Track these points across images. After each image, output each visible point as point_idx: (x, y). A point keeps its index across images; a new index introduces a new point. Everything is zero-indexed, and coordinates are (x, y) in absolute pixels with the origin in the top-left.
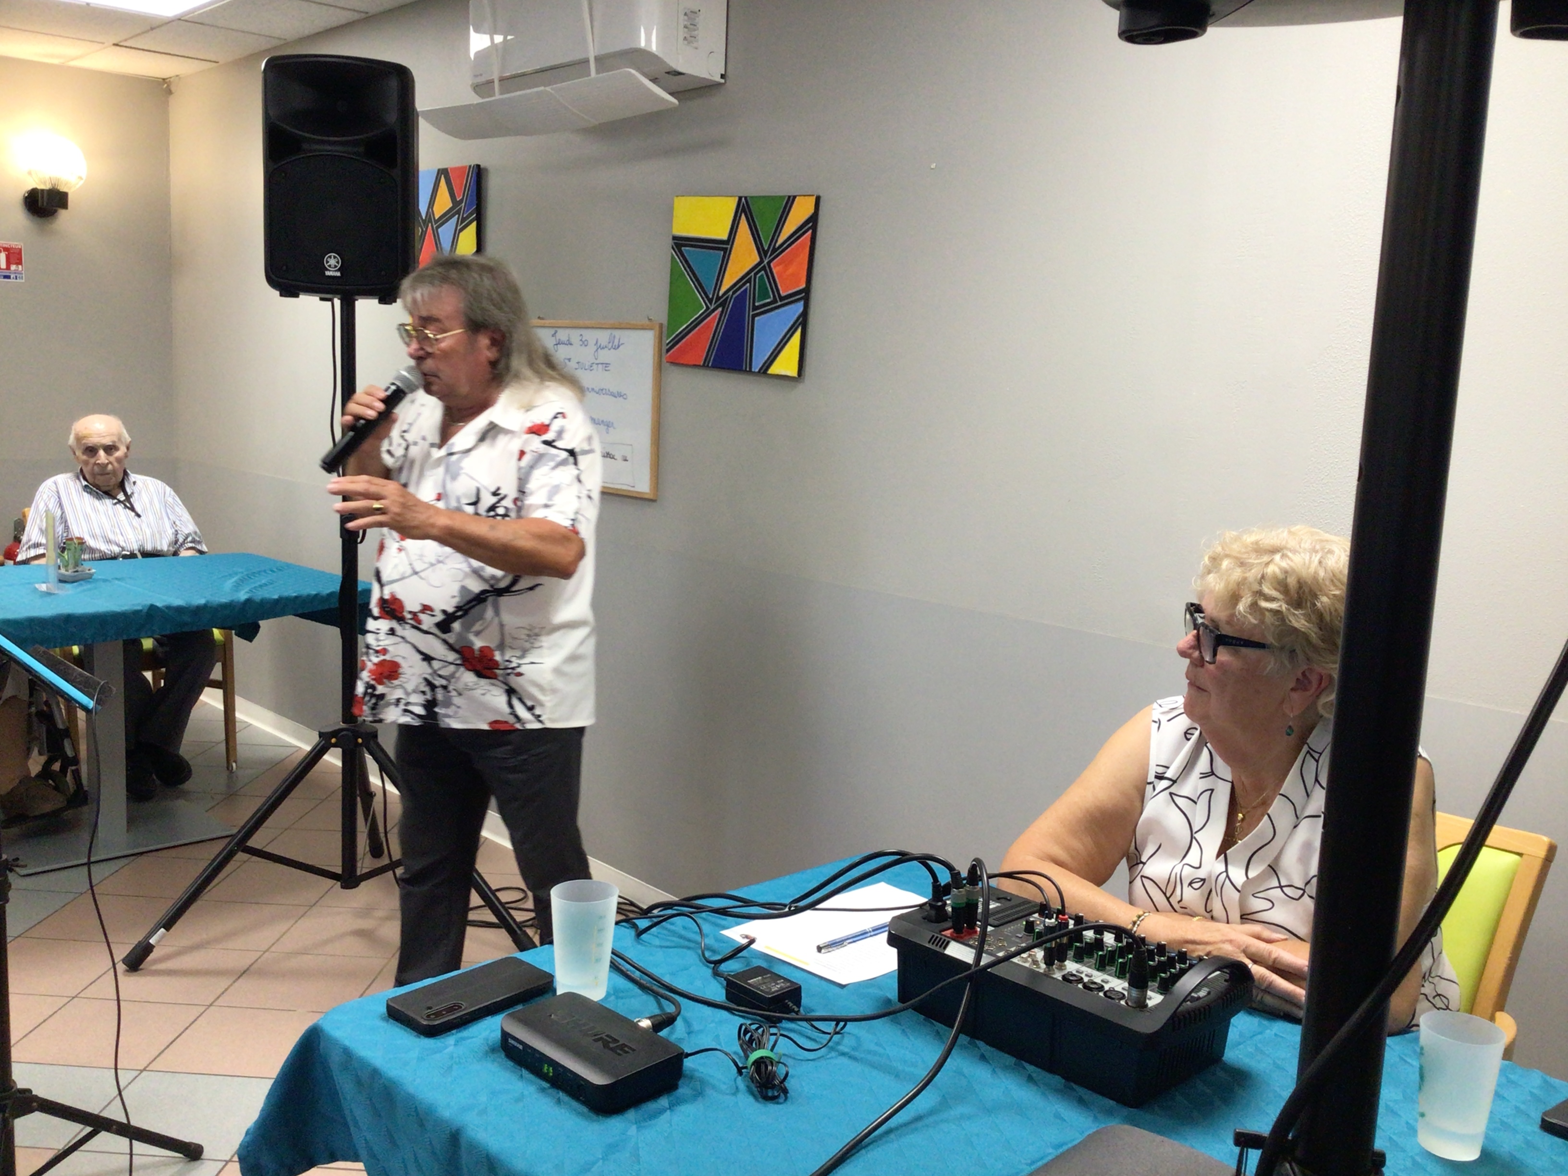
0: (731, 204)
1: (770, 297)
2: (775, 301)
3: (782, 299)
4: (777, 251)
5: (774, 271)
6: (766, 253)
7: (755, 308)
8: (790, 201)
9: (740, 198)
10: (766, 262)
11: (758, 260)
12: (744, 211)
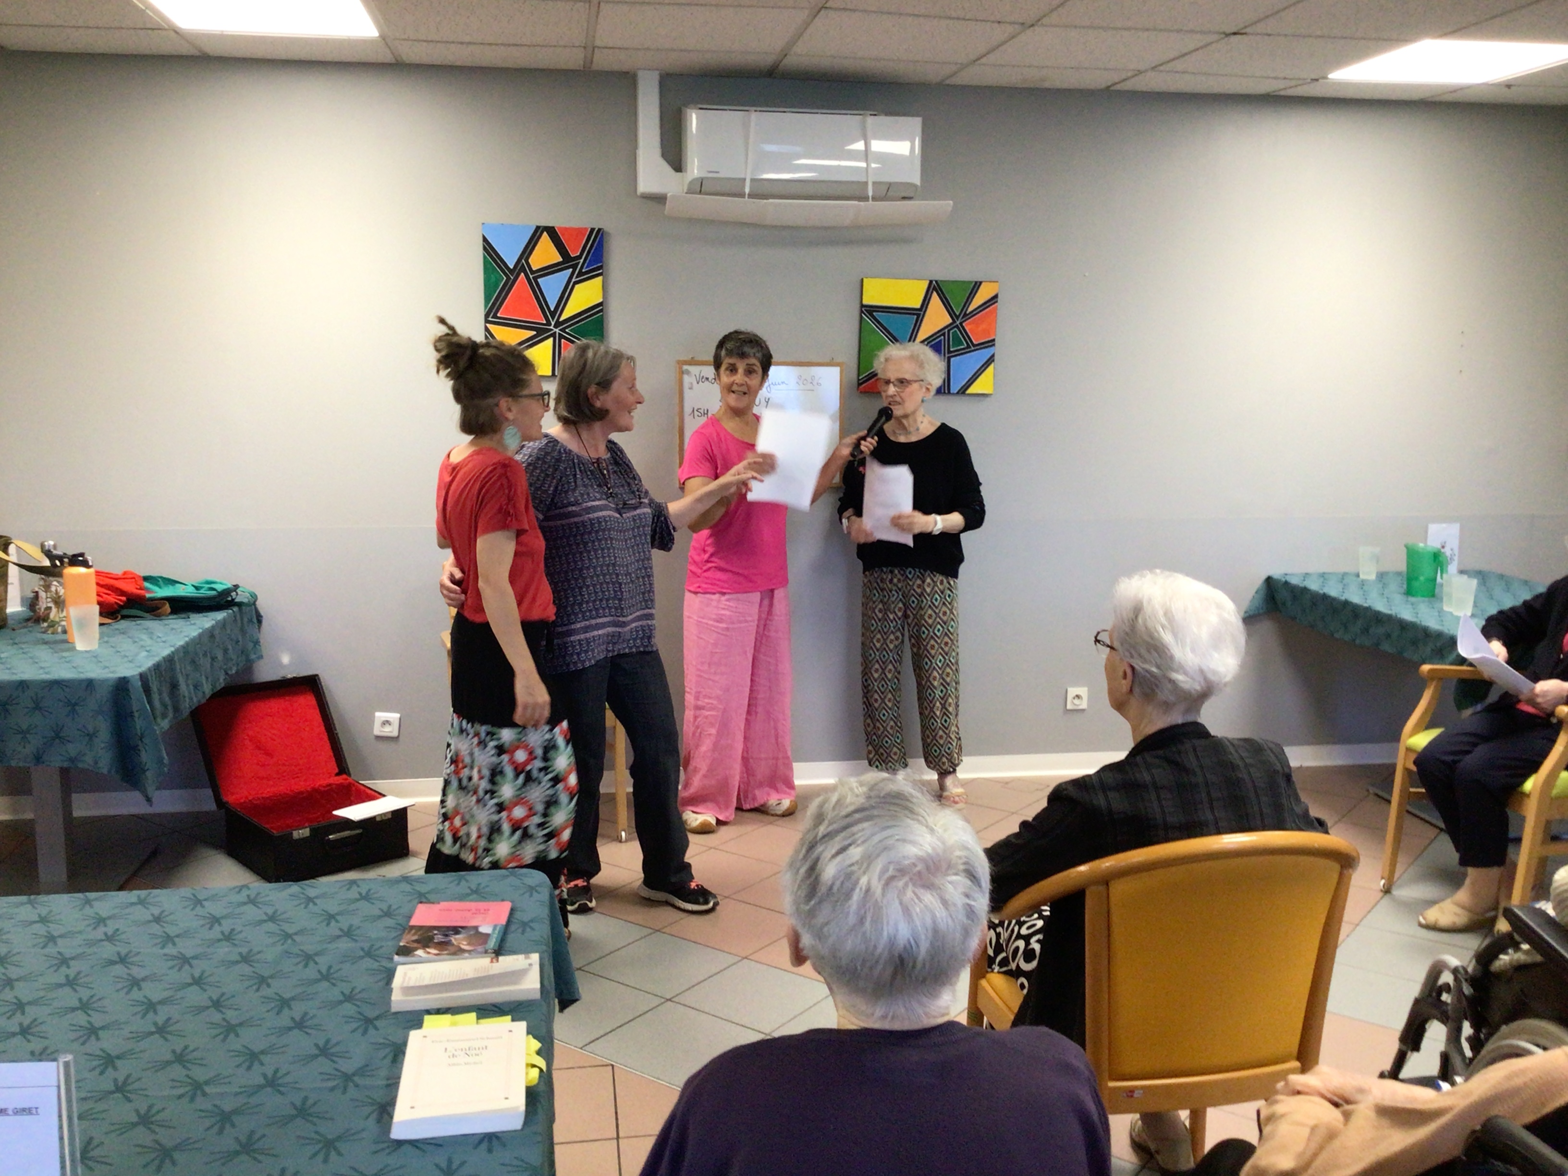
0: (924, 285)
1: (963, 344)
2: (968, 347)
3: (974, 345)
4: (966, 316)
5: (967, 329)
6: (958, 317)
7: (949, 352)
8: (977, 285)
9: (931, 282)
10: (958, 323)
11: (950, 321)
12: (935, 289)
